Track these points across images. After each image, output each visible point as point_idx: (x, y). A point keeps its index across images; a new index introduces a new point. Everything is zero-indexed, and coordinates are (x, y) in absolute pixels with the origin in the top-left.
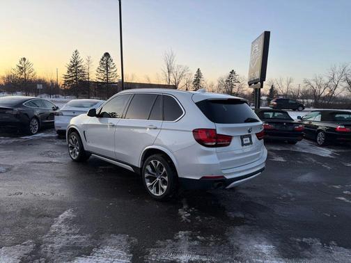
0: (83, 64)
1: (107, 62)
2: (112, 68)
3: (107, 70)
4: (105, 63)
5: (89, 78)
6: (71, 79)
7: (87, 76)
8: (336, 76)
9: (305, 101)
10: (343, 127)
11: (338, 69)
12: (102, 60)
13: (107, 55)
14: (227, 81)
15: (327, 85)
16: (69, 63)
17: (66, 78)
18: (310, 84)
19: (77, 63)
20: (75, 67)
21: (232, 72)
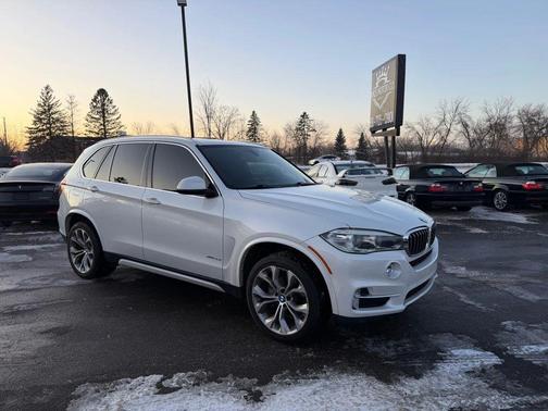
0: (60, 108)
1: (103, 105)
2: (113, 114)
3: (104, 117)
4: (99, 105)
5: (73, 132)
6: (40, 134)
7: (69, 129)
8: (448, 117)
9: (409, 153)
10: (533, 183)
11: (449, 107)
12: (94, 100)
13: (102, 92)
14: (297, 129)
15: (437, 131)
16: (35, 107)
17: (31, 133)
18: (413, 129)
19: (50, 108)
20: (46, 113)
21: (304, 116)
